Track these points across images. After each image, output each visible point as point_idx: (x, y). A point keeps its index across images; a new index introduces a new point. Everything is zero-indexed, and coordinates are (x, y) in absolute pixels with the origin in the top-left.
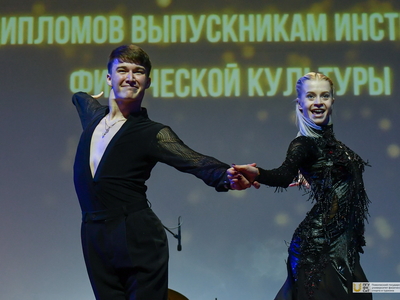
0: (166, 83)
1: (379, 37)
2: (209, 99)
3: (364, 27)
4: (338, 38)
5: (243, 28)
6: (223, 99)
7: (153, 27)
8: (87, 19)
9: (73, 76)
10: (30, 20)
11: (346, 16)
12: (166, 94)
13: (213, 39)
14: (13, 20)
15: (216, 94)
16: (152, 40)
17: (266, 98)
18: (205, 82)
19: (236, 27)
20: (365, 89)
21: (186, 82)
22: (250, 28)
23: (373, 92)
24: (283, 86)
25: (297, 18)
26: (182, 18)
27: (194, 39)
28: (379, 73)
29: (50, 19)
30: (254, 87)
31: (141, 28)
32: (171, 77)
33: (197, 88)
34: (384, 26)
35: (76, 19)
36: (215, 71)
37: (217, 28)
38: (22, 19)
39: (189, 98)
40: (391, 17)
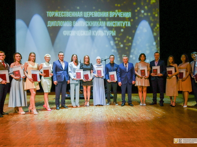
1: (114, 26)
3: (111, 24)
4: (107, 26)
5: (92, 24)
7: (77, 23)
8: (66, 22)
9: (64, 32)
11: (109, 22)
12: (79, 35)
13: (86, 26)
14: (53, 22)
16: (77, 26)
17: (95, 36)
19: (90, 24)
20: (111, 34)
21: (82, 33)
23: (113, 35)
24: (98, 34)
25: (101, 22)
26: (81, 22)
27: (83, 26)
28: (114, 32)
29: (59, 22)
30: (93, 34)
31: (75, 23)
32: (80, 32)
33: (84, 34)
34: (115, 24)
35: (64, 22)
37: (87, 24)
38: (55, 22)
39: (83, 36)
40: (116, 22)
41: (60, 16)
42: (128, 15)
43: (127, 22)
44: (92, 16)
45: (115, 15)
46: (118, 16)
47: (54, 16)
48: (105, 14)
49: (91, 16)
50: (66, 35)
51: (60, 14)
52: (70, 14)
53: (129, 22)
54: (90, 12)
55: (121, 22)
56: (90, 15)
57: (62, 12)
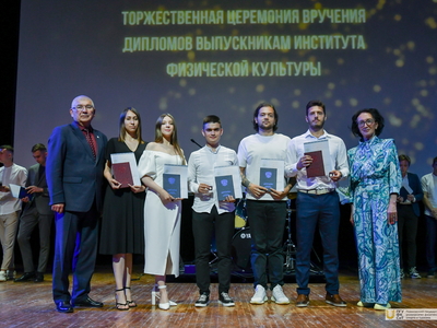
0: (213, 70)
1: (316, 48)
2: (234, 77)
3: (308, 42)
4: (296, 48)
5: (250, 43)
6: (240, 77)
7: (206, 42)
8: (175, 38)
9: (168, 66)
10: (147, 39)
11: (300, 37)
12: (212, 75)
13: (235, 48)
14: (139, 39)
15: (236, 75)
16: (206, 49)
17: (261, 77)
18: (231, 69)
19: (247, 43)
20: (308, 73)
21: (222, 69)
22: (253, 43)
23: (312, 74)
24: (269, 71)
25: (276, 38)
26: (220, 38)
27: (226, 48)
28: (316, 65)
29: (157, 38)
30: (255, 71)
31: (201, 43)
32: (215, 67)
33: (227, 71)
34: (318, 42)
35: (169, 38)
36: (236, 64)
37: (237, 43)
38: (144, 38)
39: (224, 77)
40: (321, 37)
41: (158, 23)
42: (356, 15)
43: (354, 37)
44: (252, 22)
45: (318, 19)
46: (327, 20)
47: (142, 22)
48: (288, 16)
49: (248, 20)
50: (176, 76)
51: (158, 18)
52: (188, 17)
53: (361, 37)
54: (245, 12)
55: (337, 37)
56: (245, 18)
57: (167, 12)
